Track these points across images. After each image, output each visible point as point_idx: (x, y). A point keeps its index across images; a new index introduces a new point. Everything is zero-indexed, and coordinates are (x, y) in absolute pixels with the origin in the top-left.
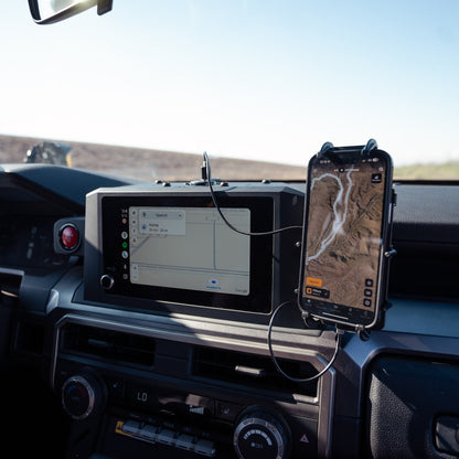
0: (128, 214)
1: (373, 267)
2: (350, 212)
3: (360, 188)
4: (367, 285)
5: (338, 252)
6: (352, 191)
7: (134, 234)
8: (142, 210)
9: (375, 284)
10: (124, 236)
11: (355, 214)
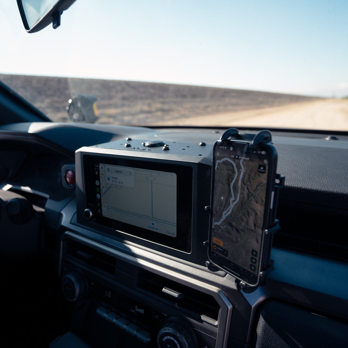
0: (98, 168)
1: (257, 242)
2: (242, 193)
3: (249, 175)
4: (253, 254)
5: (234, 224)
6: (244, 176)
7: (103, 183)
8: (108, 166)
9: (258, 255)
10: (97, 183)
11: (246, 196)
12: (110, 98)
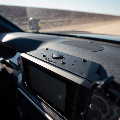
12: (50, 15)
